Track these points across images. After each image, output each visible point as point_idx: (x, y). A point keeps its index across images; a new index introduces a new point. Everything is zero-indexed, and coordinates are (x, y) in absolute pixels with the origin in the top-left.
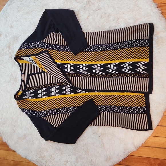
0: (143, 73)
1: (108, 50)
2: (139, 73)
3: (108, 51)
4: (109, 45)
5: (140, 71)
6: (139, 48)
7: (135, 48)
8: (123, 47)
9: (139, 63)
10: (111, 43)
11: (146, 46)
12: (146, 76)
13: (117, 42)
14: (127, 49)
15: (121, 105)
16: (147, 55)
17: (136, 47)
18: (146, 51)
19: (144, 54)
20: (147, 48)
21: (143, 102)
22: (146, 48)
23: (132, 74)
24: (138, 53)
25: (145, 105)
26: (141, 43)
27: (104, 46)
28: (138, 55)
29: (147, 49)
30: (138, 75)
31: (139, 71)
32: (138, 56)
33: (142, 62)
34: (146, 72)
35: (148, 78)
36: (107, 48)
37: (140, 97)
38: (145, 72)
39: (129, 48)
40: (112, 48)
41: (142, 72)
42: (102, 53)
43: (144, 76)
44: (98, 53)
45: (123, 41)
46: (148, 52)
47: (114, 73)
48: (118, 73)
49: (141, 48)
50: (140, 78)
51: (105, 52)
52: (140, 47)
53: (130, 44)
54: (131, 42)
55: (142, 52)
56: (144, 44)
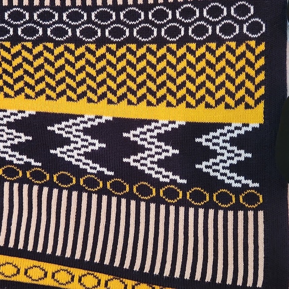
0: (234, 185)
1: (50, 40)
2: (212, 184)
3: (50, 45)
4: (61, 17)
5: (217, 174)
6: (213, 45)
7: (193, 46)
8: (131, 32)
9: (212, 134)
10: (68, 3)
11: (251, 39)
12: (251, 198)
13: (99, 2)
14: (154, 47)
16: (252, 88)
17: (199, 44)
18: (252, 65)
19: (238, 82)
20: (252, 51)
22: (249, 48)
23: (181, 186)
24: (209, 77)
26: (224, 18)
27: (31, 16)
28: (209, 84)
29: (258, 52)
30: (211, 197)
31: (212, 174)
32: (208, 91)
33: (227, 128)
34: (249, 182)
35: (261, 214)
36: (45, 28)
38: (244, 182)
39: (160, 42)
40: (74, 32)
41: (227, 181)
43: (237, 199)
45: (131, 1)
46: (258, 72)
47: (89, 170)
48: (107, 172)
50: (221, 213)
52: (220, 42)
53: (165, 25)
54: (174, 15)
55: (229, 70)
56: (238, 27)
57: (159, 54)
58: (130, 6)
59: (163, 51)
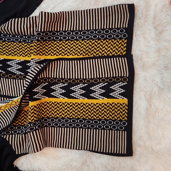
6: (113, 40)
7: (108, 40)
8: (91, 37)
10: (75, 30)
11: (123, 39)
13: (83, 29)
14: (97, 40)
15: (92, 118)
16: (122, 52)
18: (123, 46)
19: (119, 50)
21: (124, 114)
22: (123, 41)
24: (111, 48)
25: (126, 119)
26: (117, 33)
27: (65, 33)
28: (111, 50)
29: (125, 42)
32: (110, 52)
36: (69, 37)
37: (121, 106)
39: (99, 39)
40: (76, 38)
42: (61, 44)
44: (56, 44)
45: (92, 29)
49: (116, 41)
51: (66, 43)
52: (115, 39)
53: (100, 35)
54: (103, 32)
55: (117, 47)
56: (120, 35)
57: (98, 42)
58: (92, 30)
59: (99, 41)
